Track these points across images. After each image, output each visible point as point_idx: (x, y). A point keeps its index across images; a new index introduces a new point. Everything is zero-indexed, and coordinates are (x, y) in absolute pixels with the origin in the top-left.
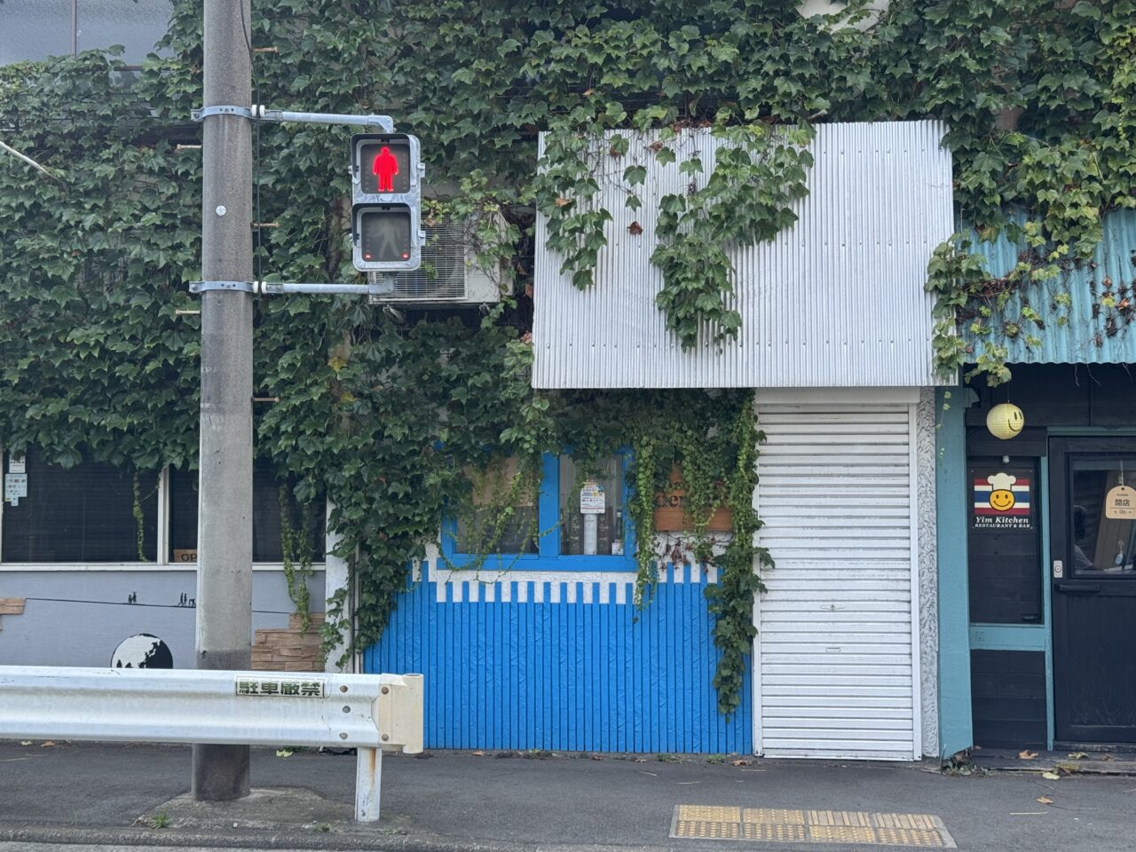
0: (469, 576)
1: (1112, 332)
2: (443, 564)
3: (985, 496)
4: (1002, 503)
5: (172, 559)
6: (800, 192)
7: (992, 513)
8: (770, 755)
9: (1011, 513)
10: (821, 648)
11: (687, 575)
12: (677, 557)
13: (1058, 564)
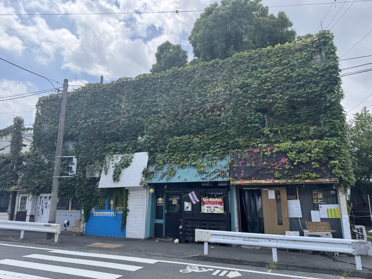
0: (97, 212)
1: (161, 179)
2: (95, 211)
3: (158, 201)
4: (160, 202)
5: (71, 210)
6: (131, 162)
7: (159, 204)
8: (128, 238)
9: (161, 204)
10: (134, 223)
11: (121, 212)
12: (120, 210)
13: (166, 211)
